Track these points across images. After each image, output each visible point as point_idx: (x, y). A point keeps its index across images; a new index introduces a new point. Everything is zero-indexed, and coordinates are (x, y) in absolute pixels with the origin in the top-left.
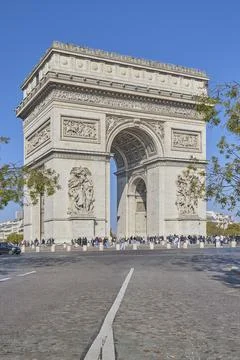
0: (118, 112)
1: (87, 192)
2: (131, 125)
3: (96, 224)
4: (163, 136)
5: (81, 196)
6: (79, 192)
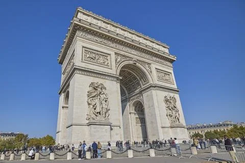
0: (122, 53)
1: (103, 102)
2: (131, 62)
3: (111, 129)
4: (151, 72)
5: (98, 105)
6: (97, 101)
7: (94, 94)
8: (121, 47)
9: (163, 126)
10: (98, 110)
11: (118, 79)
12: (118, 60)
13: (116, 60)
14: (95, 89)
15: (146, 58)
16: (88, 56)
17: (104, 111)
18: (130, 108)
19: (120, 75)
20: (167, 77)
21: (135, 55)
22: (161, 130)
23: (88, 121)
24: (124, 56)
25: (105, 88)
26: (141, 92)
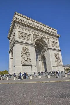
0: (36, 34)
1: (28, 56)
2: (40, 38)
3: (32, 67)
4: (49, 42)
5: (26, 57)
6: (25, 55)
7: (24, 53)
8: (35, 31)
9: (54, 65)
10: (26, 59)
11: (34, 45)
12: (34, 37)
13: (33, 37)
14: (24, 50)
15: (47, 36)
16: (21, 35)
17: (29, 60)
18: (40, 58)
19: (35, 44)
20: (56, 45)
21: (42, 35)
22: (52, 67)
23: (22, 64)
24: (37, 35)
25: (29, 50)
26: (44, 52)
